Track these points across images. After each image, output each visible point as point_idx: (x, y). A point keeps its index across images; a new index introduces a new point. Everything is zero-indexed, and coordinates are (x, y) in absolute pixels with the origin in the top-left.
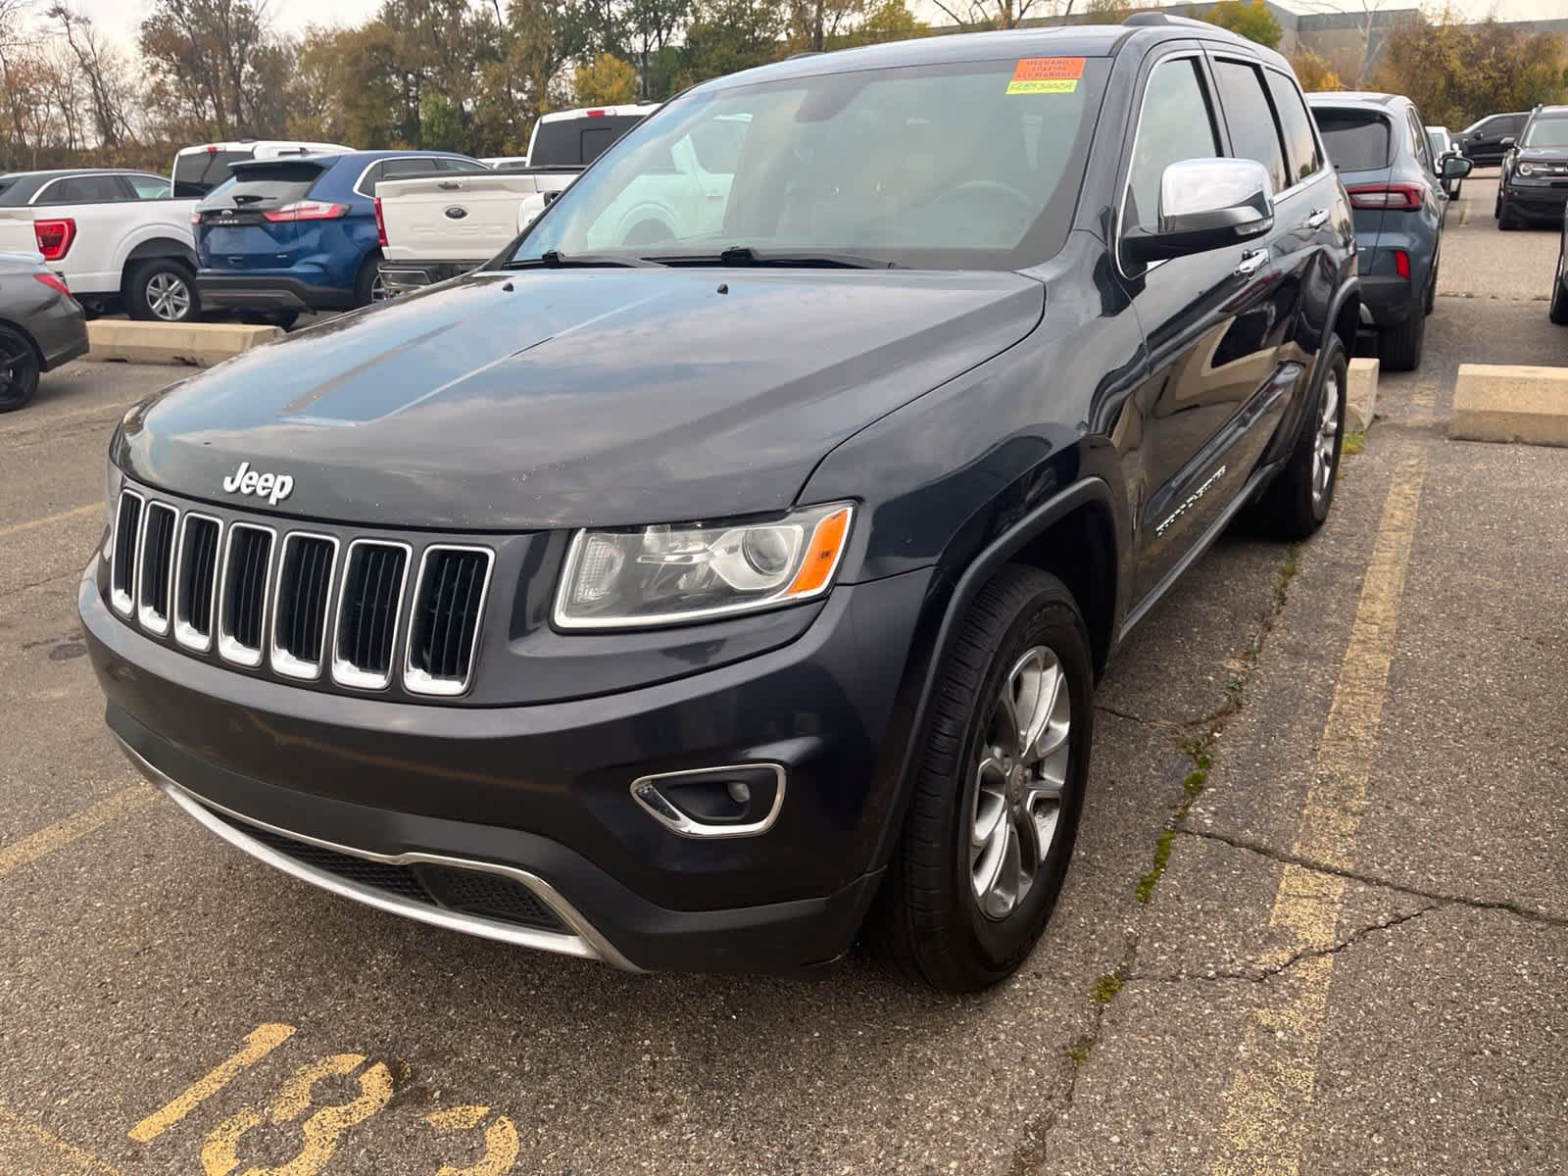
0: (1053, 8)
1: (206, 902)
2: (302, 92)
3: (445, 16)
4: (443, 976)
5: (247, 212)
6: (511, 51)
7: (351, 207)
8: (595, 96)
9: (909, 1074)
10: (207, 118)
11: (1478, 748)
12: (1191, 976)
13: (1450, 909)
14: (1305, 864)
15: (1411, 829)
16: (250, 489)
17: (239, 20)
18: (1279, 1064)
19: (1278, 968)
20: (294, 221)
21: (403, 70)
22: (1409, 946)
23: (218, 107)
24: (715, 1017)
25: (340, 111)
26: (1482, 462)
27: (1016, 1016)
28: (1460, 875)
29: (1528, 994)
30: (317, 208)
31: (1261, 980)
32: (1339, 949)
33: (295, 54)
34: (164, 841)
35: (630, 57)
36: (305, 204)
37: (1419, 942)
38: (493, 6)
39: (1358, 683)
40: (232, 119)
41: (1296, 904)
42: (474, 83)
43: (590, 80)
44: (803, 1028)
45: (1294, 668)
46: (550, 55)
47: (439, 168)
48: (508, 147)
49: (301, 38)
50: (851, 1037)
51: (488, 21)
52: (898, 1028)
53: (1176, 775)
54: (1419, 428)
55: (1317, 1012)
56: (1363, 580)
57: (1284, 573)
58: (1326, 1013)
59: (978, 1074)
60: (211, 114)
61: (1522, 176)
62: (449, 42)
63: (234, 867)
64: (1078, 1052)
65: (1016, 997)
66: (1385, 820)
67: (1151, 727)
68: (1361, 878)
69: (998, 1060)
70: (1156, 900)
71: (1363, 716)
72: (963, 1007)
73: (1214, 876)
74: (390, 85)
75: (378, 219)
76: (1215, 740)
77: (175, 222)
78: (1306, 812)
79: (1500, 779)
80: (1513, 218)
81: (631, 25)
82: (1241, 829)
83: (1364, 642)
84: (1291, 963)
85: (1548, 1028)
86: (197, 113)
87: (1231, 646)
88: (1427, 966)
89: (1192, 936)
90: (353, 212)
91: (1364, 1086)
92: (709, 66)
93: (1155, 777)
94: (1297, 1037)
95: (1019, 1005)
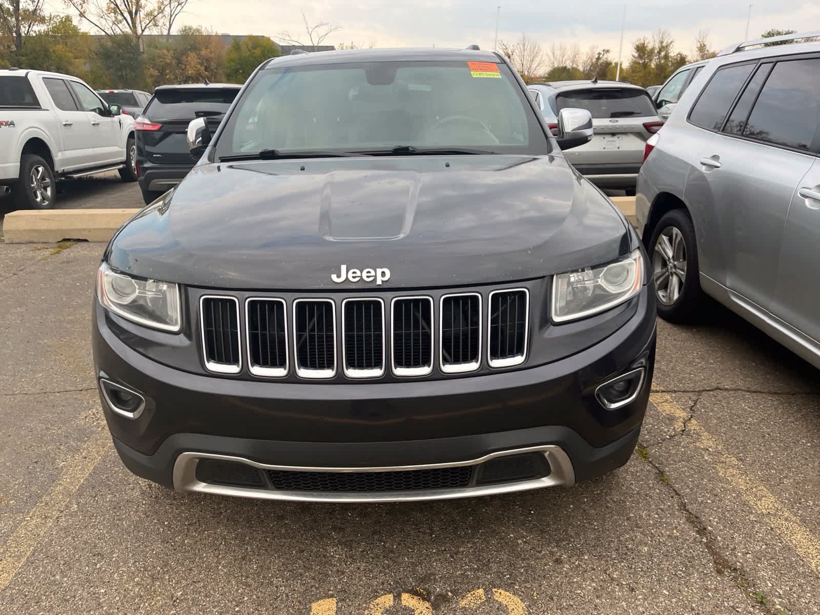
0: (160, 31)
12: (663, 440)
13: (705, 394)
16: (357, 279)
19: (684, 428)
28: (695, 382)
31: (683, 434)
32: (692, 417)
37: (710, 407)
41: (663, 406)
64: (662, 478)
68: (669, 391)
84: (685, 425)
88: (721, 414)
89: (647, 426)
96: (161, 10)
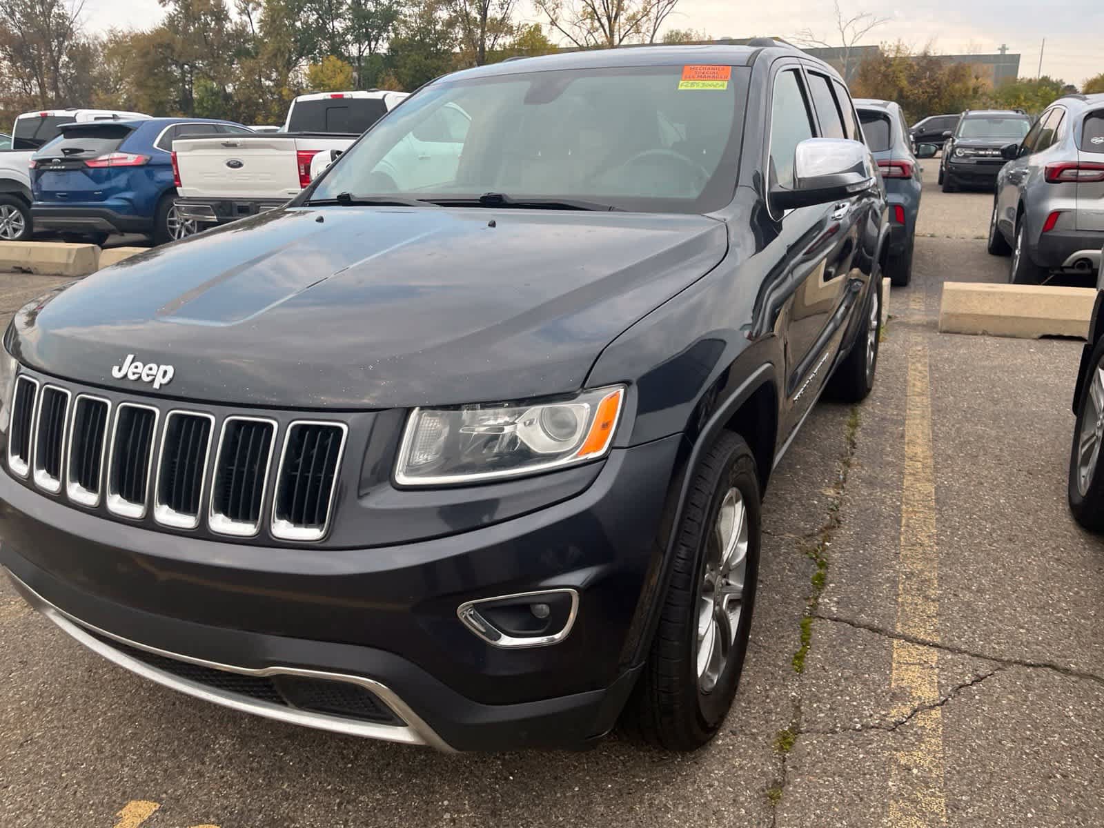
1: (73, 700)
2: (104, 76)
3: (212, 26)
4: (275, 755)
5: (72, 160)
6: (261, 50)
7: (151, 158)
8: (323, 85)
9: (651, 818)
10: (33, 93)
11: (1005, 550)
12: (844, 729)
13: (1012, 669)
14: (907, 639)
15: (974, 611)
16: (136, 376)
17: (58, 23)
18: (919, 795)
19: (904, 720)
20: (108, 167)
21: (181, 62)
22: (990, 698)
23: (41, 85)
24: (497, 778)
25: (133, 90)
26: (963, 348)
27: (723, 766)
28: (1014, 644)
29: (1077, 730)
30: (126, 158)
31: (893, 730)
32: (943, 703)
33: (100, 49)
34: (34, 650)
35: (349, 59)
36: (116, 155)
37: (996, 695)
38: (248, 20)
39: (916, 504)
40: (51, 94)
41: (907, 670)
42: (233, 73)
43: (320, 74)
44: (565, 784)
45: (871, 494)
46: (290, 55)
47: (218, 131)
48: (259, 119)
49: (105, 38)
50: (603, 790)
51: (244, 30)
52: (637, 780)
53: (805, 575)
54: (918, 325)
55: (938, 752)
56: (904, 430)
57: (850, 425)
58: (944, 753)
59: (703, 815)
60: (36, 90)
61: (958, 157)
62: (215, 43)
63: (94, 671)
64: (774, 793)
65: (721, 751)
66: (955, 604)
67: (781, 539)
68: (948, 649)
69: (716, 803)
70: (808, 671)
71: (925, 528)
72: (683, 761)
73: (845, 650)
74: (171, 72)
75: (174, 167)
76: (827, 548)
77: (14, 167)
78: (900, 600)
79: (1025, 572)
80: (951, 184)
81: (349, 37)
82: (858, 614)
83: (914, 474)
84: (912, 715)
85: (1096, 756)
86: (25, 89)
87: (825, 478)
88: (1005, 713)
89: (839, 697)
90: (154, 161)
91: (980, 807)
92: (405, 67)
93: (790, 577)
94: (928, 772)
95: (724, 757)
96: (646, 13)
